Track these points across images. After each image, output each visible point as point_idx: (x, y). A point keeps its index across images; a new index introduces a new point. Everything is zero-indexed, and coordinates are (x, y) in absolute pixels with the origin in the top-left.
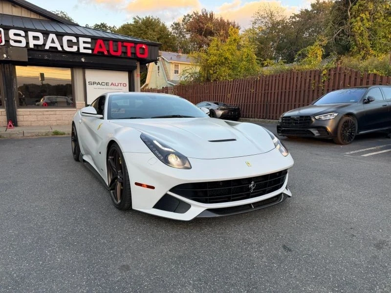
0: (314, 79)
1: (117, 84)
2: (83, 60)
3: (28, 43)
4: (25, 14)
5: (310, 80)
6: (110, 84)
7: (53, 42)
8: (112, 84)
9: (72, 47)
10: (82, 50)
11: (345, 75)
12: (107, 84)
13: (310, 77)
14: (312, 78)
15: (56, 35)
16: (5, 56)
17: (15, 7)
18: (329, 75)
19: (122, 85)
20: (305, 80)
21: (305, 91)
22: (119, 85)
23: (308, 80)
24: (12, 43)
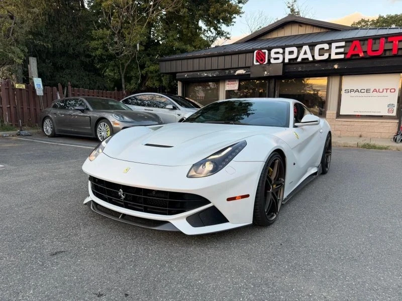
1: (381, 91)
2: (336, 67)
3: (284, 59)
4: (309, 30)
6: (372, 91)
7: (305, 53)
8: (375, 90)
9: (323, 55)
10: (334, 57)
12: (368, 91)
15: (309, 46)
16: (266, 73)
17: (301, 26)
19: (389, 91)
22: (385, 91)
24: (272, 61)
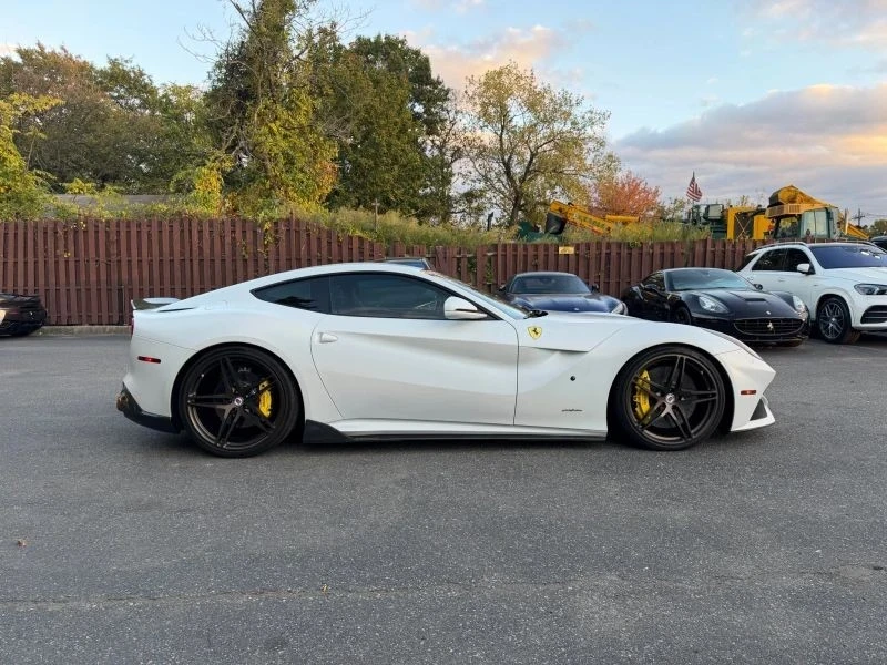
0: (244, 237)
5: (234, 239)
11: (309, 235)
13: (233, 231)
14: (238, 234)
18: (277, 232)
20: (222, 238)
21: (223, 261)
23: (228, 240)
